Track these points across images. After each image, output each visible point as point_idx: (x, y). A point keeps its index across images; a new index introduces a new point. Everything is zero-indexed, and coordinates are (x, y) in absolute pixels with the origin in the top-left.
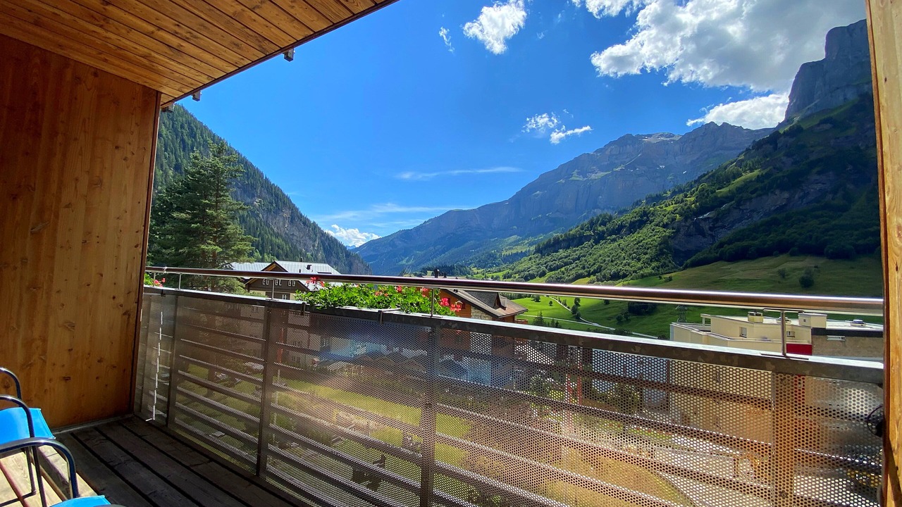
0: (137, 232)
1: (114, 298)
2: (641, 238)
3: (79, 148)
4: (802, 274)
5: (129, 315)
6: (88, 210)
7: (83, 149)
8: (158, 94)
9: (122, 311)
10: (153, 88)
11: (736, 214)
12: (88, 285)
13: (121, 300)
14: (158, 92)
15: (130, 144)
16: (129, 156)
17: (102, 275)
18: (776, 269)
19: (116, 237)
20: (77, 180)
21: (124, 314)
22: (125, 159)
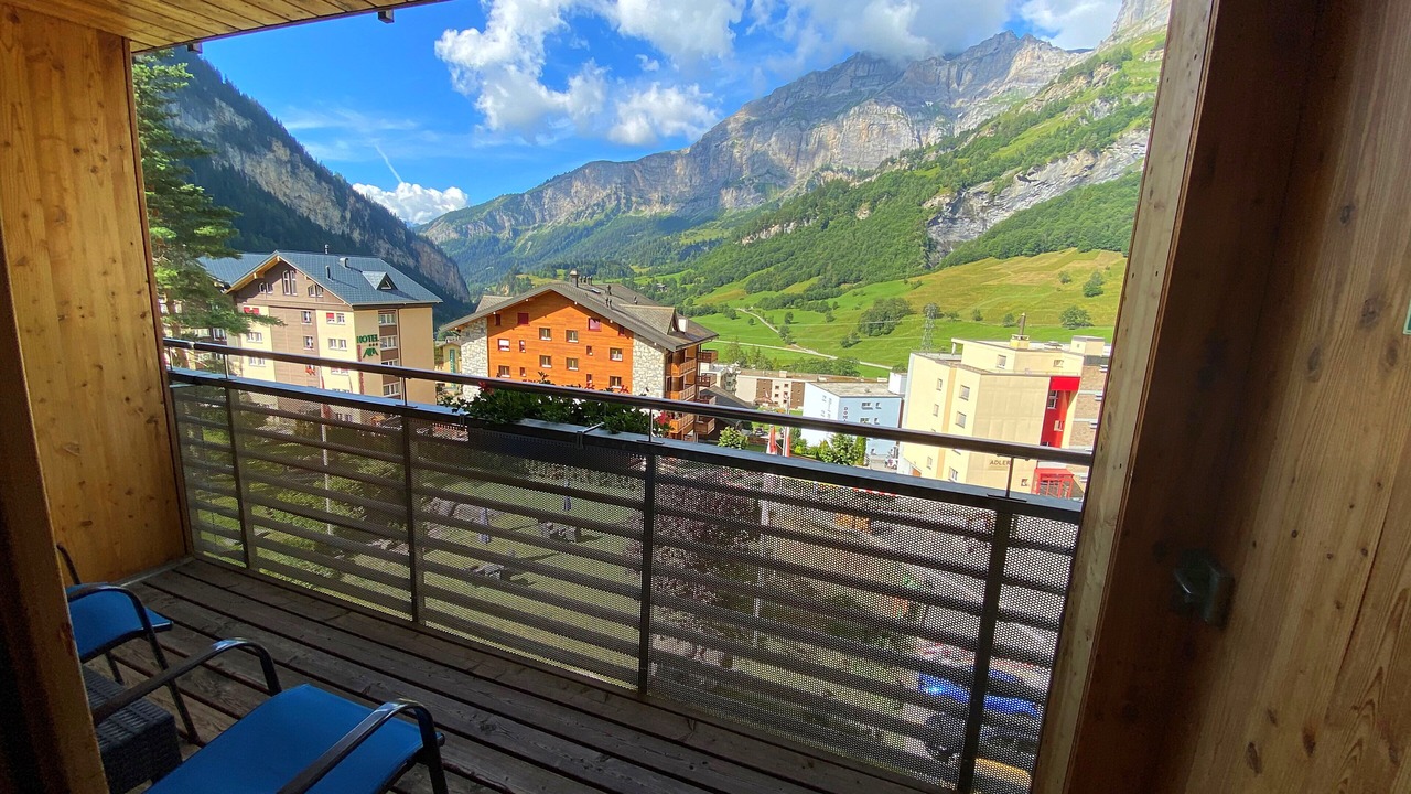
0: (139, 293)
1: (127, 399)
2: (887, 222)
3: (16, 158)
4: (1088, 278)
5: (156, 422)
6: (56, 264)
7: (24, 160)
8: (124, 41)
9: (143, 418)
10: (117, 33)
11: (1020, 187)
12: (84, 385)
13: (138, 402)
14: (123, 38)
15: (95, 141)
16: (99, 164)
17: (101, 367)
18: (1057, 272)
19: (109, 305)
20: (25, 216)
21: (148, 422)
22: (94, 170)
